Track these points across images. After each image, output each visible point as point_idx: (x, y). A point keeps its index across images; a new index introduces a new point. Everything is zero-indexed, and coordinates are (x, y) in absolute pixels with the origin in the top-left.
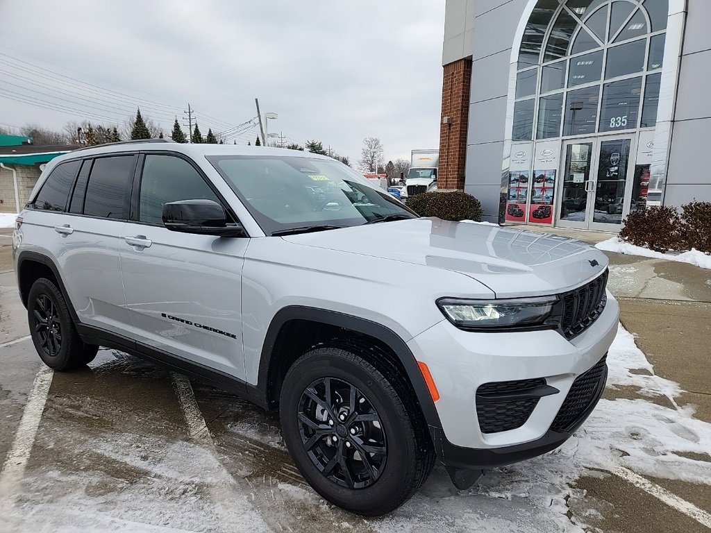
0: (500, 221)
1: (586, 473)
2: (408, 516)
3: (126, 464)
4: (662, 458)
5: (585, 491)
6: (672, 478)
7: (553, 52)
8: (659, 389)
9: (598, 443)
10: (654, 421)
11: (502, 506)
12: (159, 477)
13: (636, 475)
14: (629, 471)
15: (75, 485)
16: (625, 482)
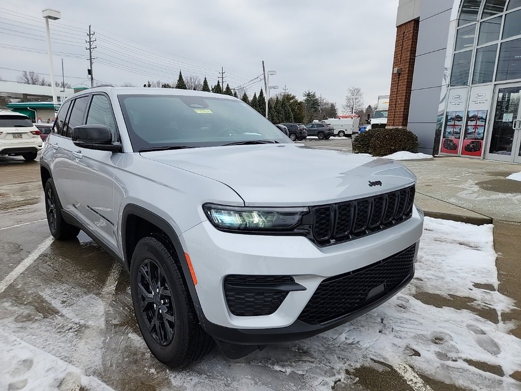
0: (435, 152)
1: (369, 363)
2: (200, 373)
3: (50, 304)
4: (450, 363)
5: (358, 379)
6: (447, 382)
7: (492, 10)
8: (492, 303)
9: (397, 341)
10: (465, 331)
11: (277, 378)
12: (62, 316)
13: (414, 374)
14: (410, 369)
15: (12, 313)
16: (399, 378)
